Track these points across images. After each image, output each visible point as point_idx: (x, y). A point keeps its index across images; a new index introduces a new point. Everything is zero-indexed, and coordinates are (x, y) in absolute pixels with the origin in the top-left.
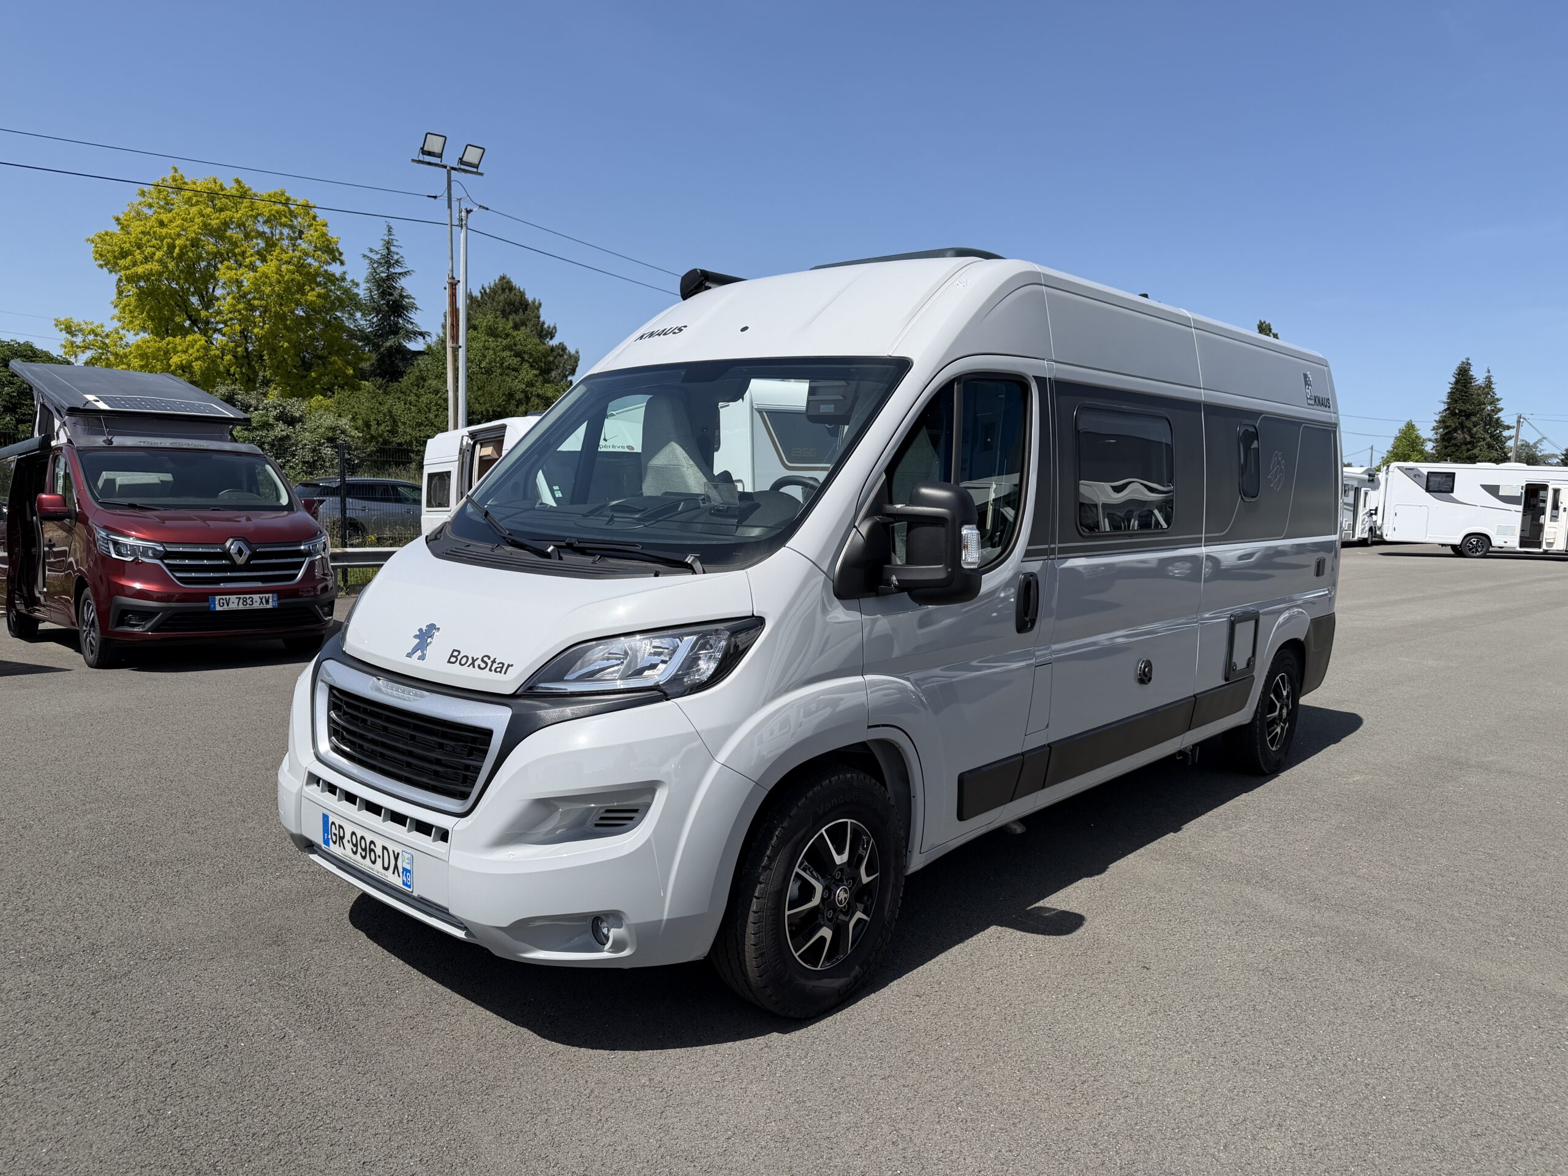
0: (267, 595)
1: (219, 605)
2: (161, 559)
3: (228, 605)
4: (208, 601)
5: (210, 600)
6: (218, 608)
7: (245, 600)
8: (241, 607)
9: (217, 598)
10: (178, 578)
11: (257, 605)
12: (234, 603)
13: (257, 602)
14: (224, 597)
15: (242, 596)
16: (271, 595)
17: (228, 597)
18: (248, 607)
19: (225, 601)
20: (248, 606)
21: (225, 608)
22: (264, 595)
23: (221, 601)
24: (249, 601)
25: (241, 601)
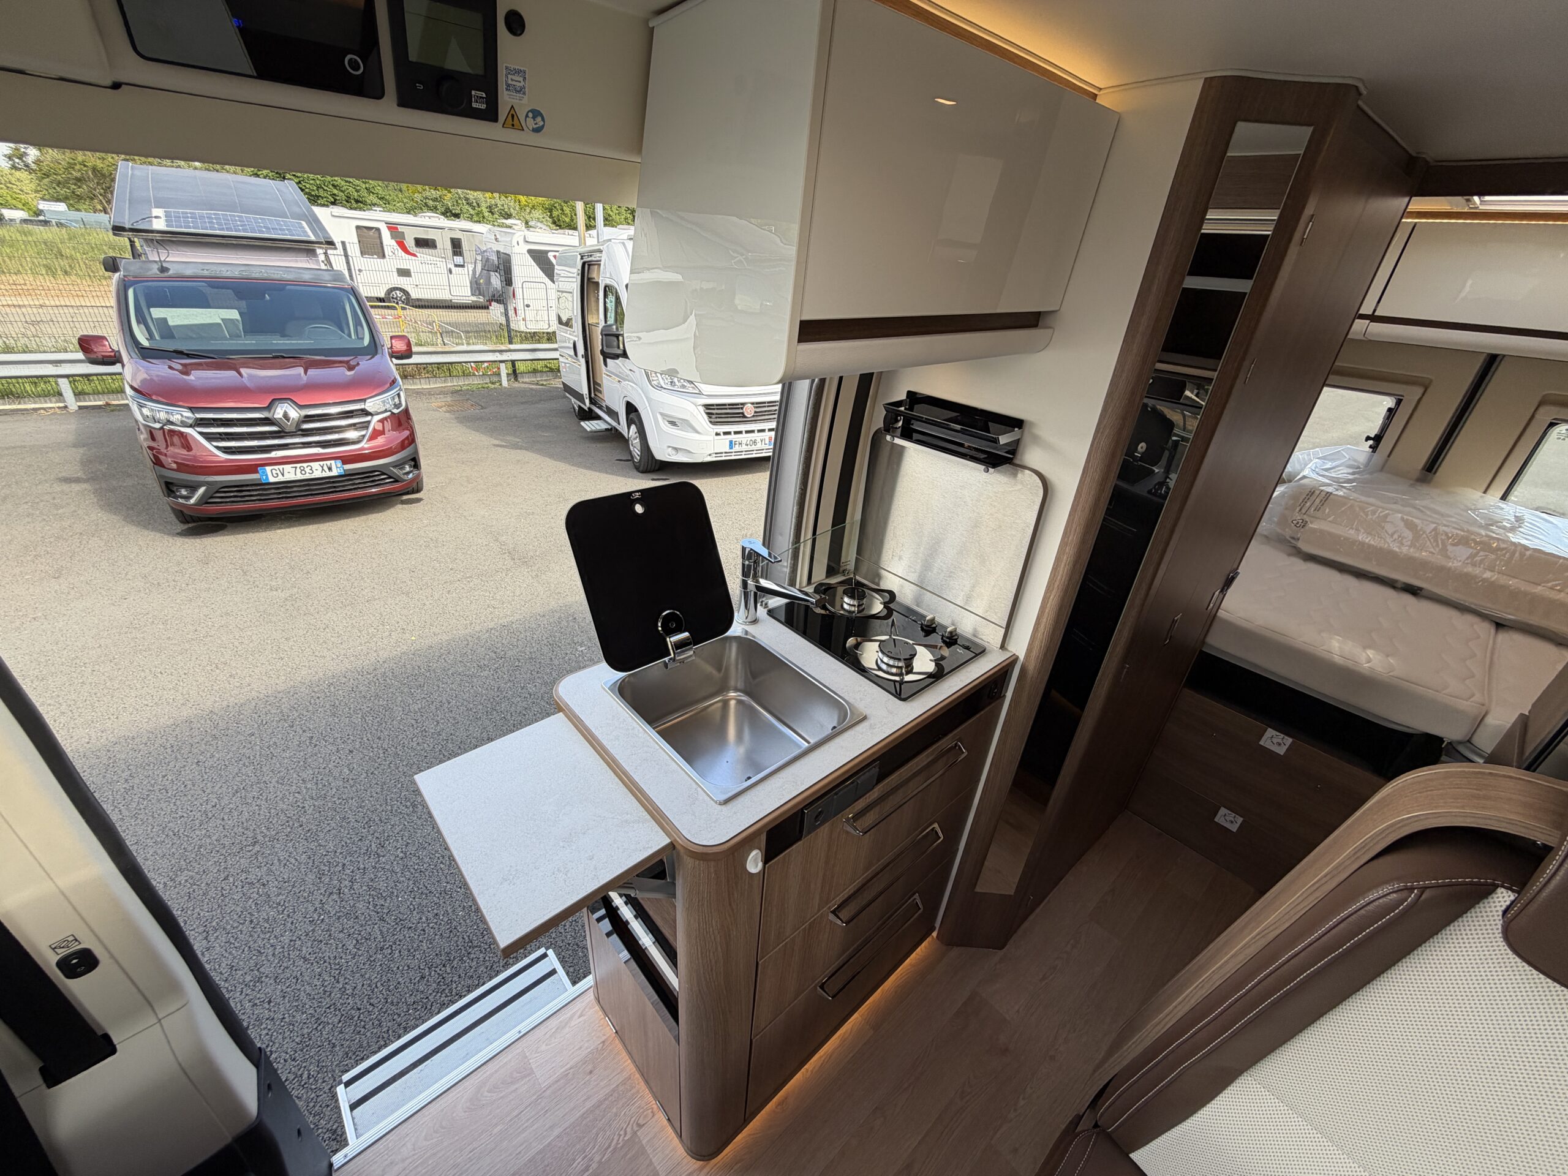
0: (328, 462)
1: (273, 475)
2: (191, 426)
3: (283, 475)
4: (257, 472)
5: (260, 472)
6: (272, 480)
7: (302, 470)
8: (299, 477)
9: (268, 469)
10: (217, 448)
11: (318, 474)
12: (290, 473)
13: (317, 470)
14: (276, 467)
15: (298, 465)
16: (333, 462)
17: (281, 467)
18: (307, 476)
19: (278, 472)
20: (307, 474)
21: (281, 479)
22: (325, 462)
23: (274, 472)
24: (308, 470)
25: (298, 471)
